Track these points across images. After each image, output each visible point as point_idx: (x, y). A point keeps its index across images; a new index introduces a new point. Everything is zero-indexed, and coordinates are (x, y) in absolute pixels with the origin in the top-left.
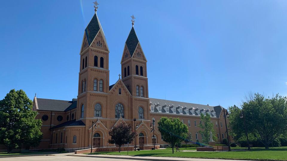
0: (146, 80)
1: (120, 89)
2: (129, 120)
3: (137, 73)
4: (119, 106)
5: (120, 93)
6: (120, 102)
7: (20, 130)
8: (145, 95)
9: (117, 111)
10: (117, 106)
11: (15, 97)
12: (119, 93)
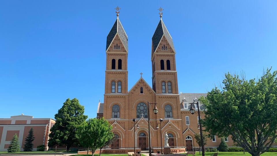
0: (175, 75)
1: (142, 89)
2: (154, 120)
3: (162, 68)
4: (141, 105)
5: (142, 92)
6: (142, 101)
7: (68, 132)
8: (174, 91)
9: (139, 111)
10: (139, 105)
11: (68, 105)
12: (140, 92)
